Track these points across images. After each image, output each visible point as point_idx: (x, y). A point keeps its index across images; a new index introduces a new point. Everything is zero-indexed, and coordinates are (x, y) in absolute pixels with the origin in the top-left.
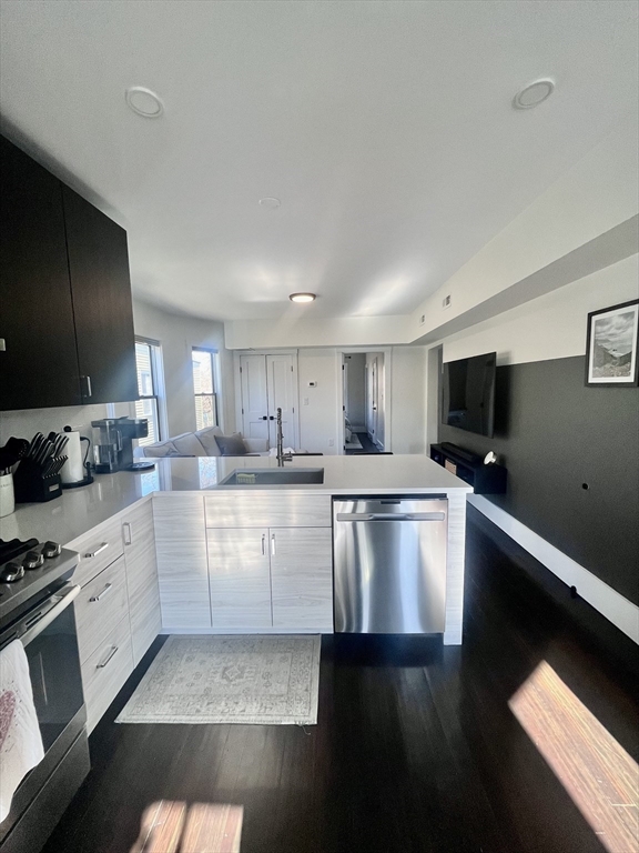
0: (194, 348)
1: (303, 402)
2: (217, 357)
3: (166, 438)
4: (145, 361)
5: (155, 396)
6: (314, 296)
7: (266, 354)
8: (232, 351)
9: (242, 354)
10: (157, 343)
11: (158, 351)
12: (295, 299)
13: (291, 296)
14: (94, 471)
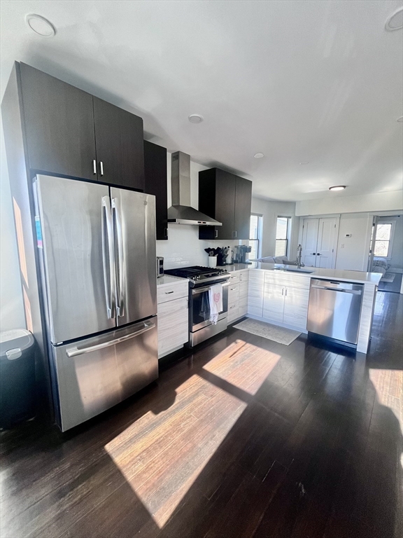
0: (279, 217)
1: (340, 246)
2: (290, 220)
3: (260, 257)
4: (255, 224)
5: (258, 239)
6: (344, 187)
7: (319, 218)
8: (299, 217)
9: (305, 218)
10: (261, 216)
11: (261, 219)
12: (332, 189)
13: (330, 188)
14: (234, 262)
